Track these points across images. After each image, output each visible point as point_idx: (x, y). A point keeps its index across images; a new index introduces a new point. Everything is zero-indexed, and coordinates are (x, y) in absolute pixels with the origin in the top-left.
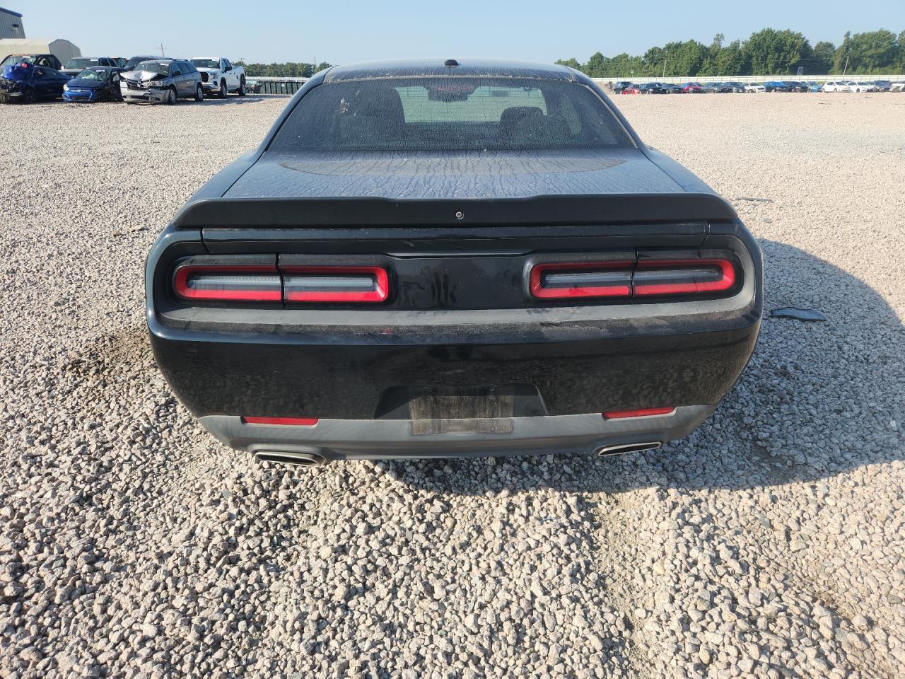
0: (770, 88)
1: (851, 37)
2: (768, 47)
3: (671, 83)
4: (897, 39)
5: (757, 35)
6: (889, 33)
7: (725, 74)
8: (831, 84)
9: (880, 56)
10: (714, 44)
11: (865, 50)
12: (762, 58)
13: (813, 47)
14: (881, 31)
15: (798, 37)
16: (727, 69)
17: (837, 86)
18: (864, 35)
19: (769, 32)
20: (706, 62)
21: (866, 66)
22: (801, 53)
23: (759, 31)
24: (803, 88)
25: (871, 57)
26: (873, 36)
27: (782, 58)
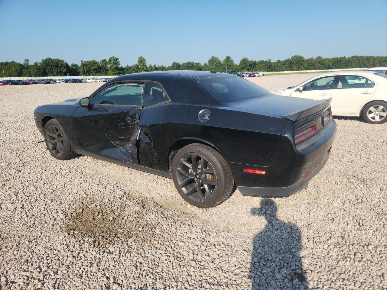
0: (67, 81)
1: (83, 62)
2: (51, 65)
3: (18, 80)
4: (99, 63)
5: (45, 60)
6: (96, 61)
7: (35, 76)
8: (89, 79)
9: (96, 69)
10: (25, 63)
11: (90, 67)
12: (50, 70)
13: (70, 66)
14: (93, 60)
15: (63, 61)
16: (36, 74)
17: (92, 80)
18: (87, 62)
19: (50, 59)
20: (25, 71)
21: (92, 73)
22: (66, 68)
23: (45, 59)
24: (80, 81)
25: (93, 69)
26: (91, 62)
27: (59, 69)
